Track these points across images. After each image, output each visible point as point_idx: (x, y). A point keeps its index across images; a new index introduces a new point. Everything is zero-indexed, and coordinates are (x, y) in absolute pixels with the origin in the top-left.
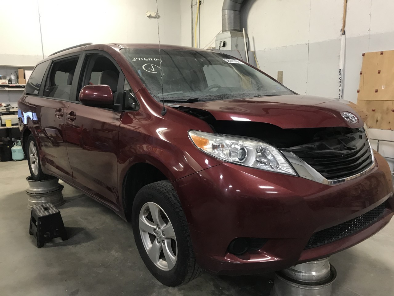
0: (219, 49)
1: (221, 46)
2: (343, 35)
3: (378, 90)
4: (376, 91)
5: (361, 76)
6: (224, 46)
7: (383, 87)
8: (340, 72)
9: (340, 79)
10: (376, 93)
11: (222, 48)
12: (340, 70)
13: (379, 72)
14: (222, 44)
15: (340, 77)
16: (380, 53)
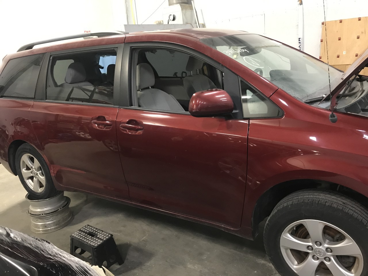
0: (168, 24)
1: (170, 20)
2: (301, 5)
3: (339, 55)
4: (338, 57)
5: (321, 43)
6: (174, 19)
7: (345, 52)
8: (299, 40)
9: (299, 47)
10: (338, 58)
11: (171, 22)
12: (300, 38)
13: (340, 39)
14: (172, 18)
15: (300, 45)
16: (339, 22)
